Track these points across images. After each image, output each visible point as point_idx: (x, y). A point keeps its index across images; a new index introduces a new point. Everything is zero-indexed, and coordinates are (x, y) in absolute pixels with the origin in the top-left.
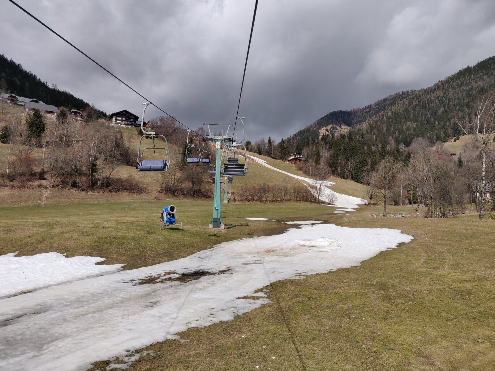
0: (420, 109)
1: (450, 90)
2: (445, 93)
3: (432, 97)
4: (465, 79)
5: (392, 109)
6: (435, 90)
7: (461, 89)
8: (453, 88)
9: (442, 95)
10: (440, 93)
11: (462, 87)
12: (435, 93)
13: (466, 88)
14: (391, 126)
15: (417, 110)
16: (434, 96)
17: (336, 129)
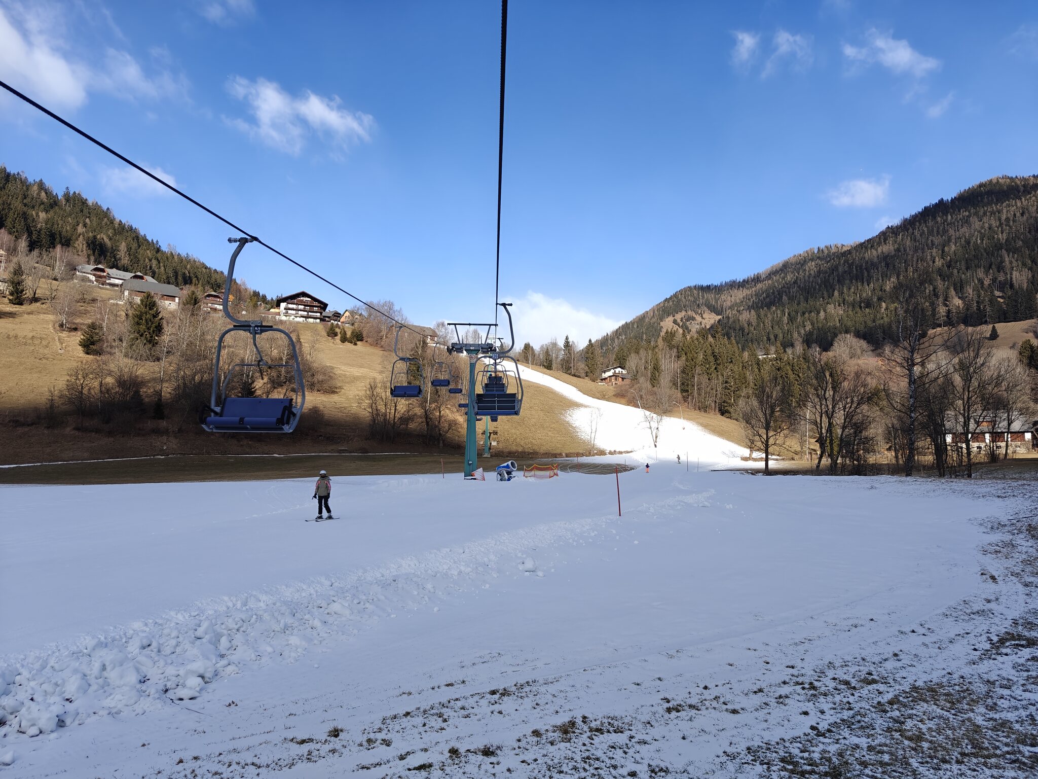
0: (851, 281)
1: (908, 243)
2: (898, 250)
3: (875, 257)
4: (936, 222)
6: (879, 243)
7: (929, 242)
8: (915, 239)
9: (893, 253)
10: (890, 249)
11: (931, 238)
12: (879, 249)
13: (938, 240)
15: (847, 282)
16: (878, 256)
17: (693, 319)
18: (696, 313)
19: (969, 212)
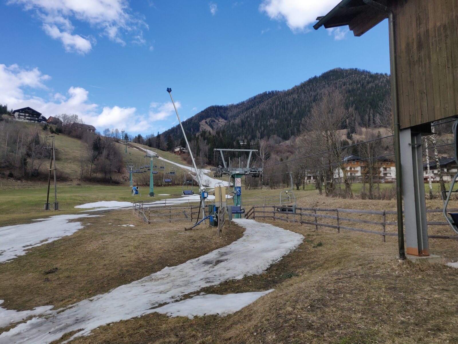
0: (280, 109)
1: (303, 94)
2: (299, 96)
3: (290, 99)
4: (313, 86)
5: (260, 107)
6: (292, 93)
7: (310, 94)
8: (305, 93)
9: (297, 98)
10: (296, 96)
11: (311, 92)
12: (292, 96)
13: (313, 94)
14: (258, 122)
15: (279, 109)
16: (291, 99)
17: (214, 121)
18: (216, 119)
19: (325, 82)
